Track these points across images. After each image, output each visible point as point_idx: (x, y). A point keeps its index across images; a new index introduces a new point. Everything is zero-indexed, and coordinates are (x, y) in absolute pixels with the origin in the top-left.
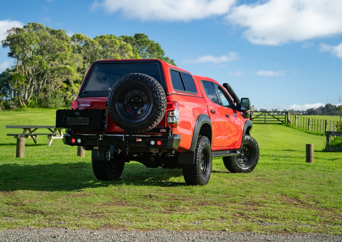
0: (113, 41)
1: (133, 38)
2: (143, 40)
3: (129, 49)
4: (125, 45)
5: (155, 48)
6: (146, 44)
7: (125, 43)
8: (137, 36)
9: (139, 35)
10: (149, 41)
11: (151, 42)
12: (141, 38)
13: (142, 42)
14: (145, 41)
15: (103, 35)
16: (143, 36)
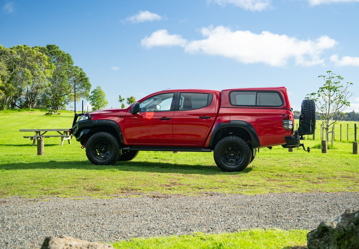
0: (30, 51)
1: (46, 48)
2: (55, 50)
3: (44, 59)
4: (41, 55)
5: (66, 58)
6: (58, 54)
7: (41, 53)
8: (49, 47)
9: (51, 46)
10: (60, 52)
11: (62, 52)
12: (53, 49)
13: (55, 52)
14: (57, 52)
15: (20, 45)
16: (55, 47)
